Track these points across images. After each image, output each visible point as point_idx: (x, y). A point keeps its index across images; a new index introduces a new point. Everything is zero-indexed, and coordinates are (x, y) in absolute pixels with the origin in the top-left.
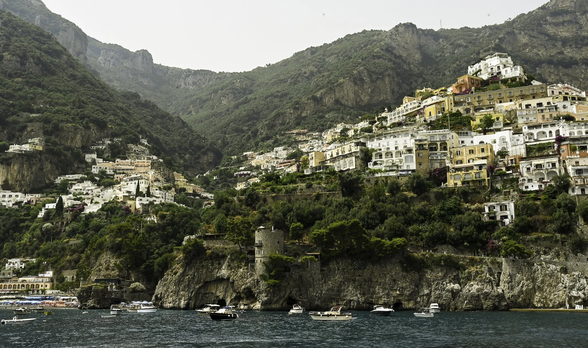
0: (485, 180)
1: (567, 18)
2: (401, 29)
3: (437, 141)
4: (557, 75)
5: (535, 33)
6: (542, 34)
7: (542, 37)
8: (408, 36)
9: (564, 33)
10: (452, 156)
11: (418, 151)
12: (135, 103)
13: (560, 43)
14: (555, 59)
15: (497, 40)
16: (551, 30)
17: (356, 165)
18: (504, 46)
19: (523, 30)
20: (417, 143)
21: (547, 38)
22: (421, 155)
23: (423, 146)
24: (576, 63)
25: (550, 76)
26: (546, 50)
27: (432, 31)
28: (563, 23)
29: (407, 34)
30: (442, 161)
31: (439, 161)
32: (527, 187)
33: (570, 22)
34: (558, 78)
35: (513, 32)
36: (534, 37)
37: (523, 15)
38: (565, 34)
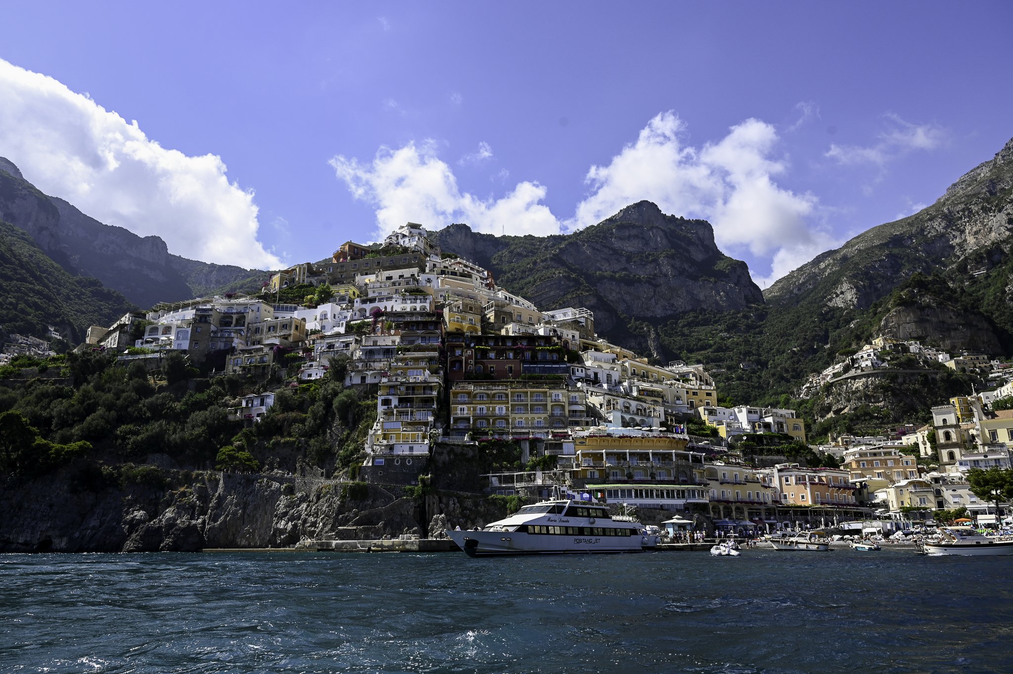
0: (269, 365)
1: (634, 232)
2: (451, 230)
3: (232, 313)
4: (619, 293)
5: (598, 246)
6: (605, 247)
7: (606, 250)
8: (460, 237)
9: (630, 247)
10: (249, 335)
11: (196, 325)
12: (91, 292)
13: (624, 259)
14: (617, 275)
15: (558, 251)
16: (617, 244)
17: (118, 343)
18: (564, 258)
19: (587, 242)
20: (199, 313)
21: (611, 252)
22: (199, 330)
23: (206, 318)
24: (639, 281)
25: (611, 294)
26: (610, 265)
27: (492, 236)
28: (629, 237)
29: (459, 236)
30: (228, 339)
31: (224, 340)
32: (310, 375)
33: (636, 237)
34: (619, 296)
35: (576, 243)
36: (597, 250)
37: (593, 226)
38: (630, 249)
